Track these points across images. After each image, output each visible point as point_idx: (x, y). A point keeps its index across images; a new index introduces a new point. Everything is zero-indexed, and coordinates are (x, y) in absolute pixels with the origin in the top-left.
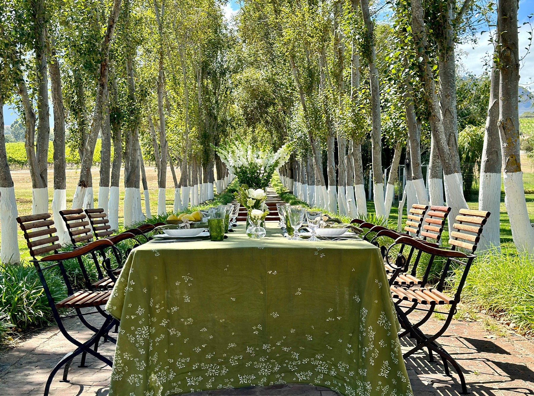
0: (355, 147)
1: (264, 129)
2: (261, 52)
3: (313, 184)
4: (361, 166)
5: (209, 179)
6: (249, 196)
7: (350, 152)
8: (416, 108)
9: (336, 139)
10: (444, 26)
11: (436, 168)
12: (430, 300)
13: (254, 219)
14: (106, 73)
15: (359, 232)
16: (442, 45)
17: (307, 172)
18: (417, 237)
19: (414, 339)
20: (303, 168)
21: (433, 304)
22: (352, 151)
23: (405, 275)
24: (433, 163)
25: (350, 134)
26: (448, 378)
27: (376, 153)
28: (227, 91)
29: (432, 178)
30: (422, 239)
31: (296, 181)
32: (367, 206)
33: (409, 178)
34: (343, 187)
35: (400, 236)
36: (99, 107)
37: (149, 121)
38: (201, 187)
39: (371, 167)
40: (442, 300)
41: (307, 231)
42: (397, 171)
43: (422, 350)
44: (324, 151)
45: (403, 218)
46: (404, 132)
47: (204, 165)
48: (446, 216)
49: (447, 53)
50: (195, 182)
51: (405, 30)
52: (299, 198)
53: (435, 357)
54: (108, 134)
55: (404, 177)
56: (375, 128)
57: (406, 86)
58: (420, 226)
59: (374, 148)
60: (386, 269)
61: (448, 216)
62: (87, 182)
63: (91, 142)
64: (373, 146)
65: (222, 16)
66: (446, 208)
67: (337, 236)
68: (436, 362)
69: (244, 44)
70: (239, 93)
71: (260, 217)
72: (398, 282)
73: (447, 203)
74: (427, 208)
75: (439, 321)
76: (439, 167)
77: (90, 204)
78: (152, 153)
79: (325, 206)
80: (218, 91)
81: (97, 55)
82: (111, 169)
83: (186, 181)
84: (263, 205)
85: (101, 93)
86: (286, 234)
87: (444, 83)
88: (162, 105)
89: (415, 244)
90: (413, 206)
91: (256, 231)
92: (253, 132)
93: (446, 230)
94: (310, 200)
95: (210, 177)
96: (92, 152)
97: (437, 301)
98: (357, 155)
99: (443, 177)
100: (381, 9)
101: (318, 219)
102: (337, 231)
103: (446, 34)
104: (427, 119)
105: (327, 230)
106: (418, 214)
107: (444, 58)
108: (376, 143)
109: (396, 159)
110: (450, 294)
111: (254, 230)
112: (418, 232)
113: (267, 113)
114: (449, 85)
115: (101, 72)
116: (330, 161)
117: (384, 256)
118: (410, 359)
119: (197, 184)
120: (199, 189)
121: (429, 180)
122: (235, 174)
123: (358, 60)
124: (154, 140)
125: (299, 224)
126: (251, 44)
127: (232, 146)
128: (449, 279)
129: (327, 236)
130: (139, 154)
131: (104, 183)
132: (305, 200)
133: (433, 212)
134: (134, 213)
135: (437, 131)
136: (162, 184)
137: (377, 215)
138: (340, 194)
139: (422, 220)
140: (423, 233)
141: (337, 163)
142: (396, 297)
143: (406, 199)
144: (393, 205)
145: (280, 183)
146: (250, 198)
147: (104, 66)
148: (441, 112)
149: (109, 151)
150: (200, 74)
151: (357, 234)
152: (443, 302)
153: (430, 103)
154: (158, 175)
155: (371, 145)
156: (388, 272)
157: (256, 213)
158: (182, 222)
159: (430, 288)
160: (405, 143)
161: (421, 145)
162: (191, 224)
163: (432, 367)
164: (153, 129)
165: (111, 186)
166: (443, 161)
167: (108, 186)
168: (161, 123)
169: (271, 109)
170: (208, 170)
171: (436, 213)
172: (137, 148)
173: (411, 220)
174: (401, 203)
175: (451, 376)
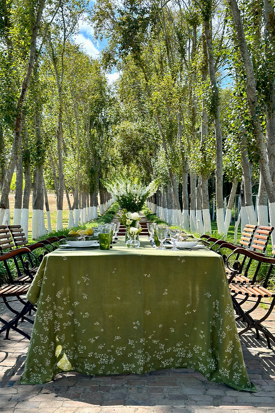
0: (203, 181)
1: (136, 167)
2: (134, 109)
3: (171, 208)
4: (207, 196)
5: (94, 203)
6: (128, 218)
7: (199, 185)
8: (249, 153)
9: (189, 174)
10: (271, 92)
11: (263, 198)
12: (258, 294)
13: (132, 234)
14: (21, 125)
15: (207, 245)
16: (269, 106)
17: (167, 200)
18: (249, 249)
19: (245, 323)
20: (164, 196)
21: (260, 297)
22: (201, 184)
23: (240, 276)
24: (261, 194)
25: (200, 171)
26: (270, 351)
27: (219, 186)
28: (108, 138)
29: (260, 205)
30: (252, 250)
31: (158, 205)
32: (212, 225)
33: (243, 204)
34: (193, 211)
35: (237, 248)
36: (15, 149)
37: (51, 160)
38: (88, 210)
39: (214, 196)
40: (266, 294)
41: (170, 243)
42: (234, 199)
43: (251, 330)
44: (180, 184)
45: (238, 235)
46: (240, 170)
47: (91, 193)
48: (270, 233)
49: (272, 112)
50: (84, 206)
51: (241, 95)
52: (161, 218)
53: (261, 336)
54: (21, 170)
55: (239, 204)
56: (218, 167)
57: (242, 137)
58: (251, 240)
59: (217, 182)
60: (226, 272)
61: (271, 234)
62: (6, 205)
63: (9, 176)
64: (216, 181)
65: (106, 82)
66: (270, 228)
67: (191, 247)
68: (261, 339)
69: (122, 103)
70: (117, 140)
71: (136, 233)
72: (235, 281)
73: (270, 224)
74: (256, 227)
75: (264, 310)
76: (265, 197)
77: (7, 222)
78: (52, 183)
79: (180, 225)
80: (102, 138)
81: (14, 111)
82: (23, 196)
83: (77, 205)
84: (138, 224)
85: (17, 139)
86: (155, 246)
87: (270, 135)
88: (60, 148)
89: (247, 254)
90: (246, 226)
91: (133, 243)
92: (128, 169)
93: (269, 244)
94: (169, 220)
95: (95, 202)
96: (9, 183)
97: (263, 295)
98: (204, 187)
99: (268, 204)
100: (224, 78)
101: (177, 234)
102: (191, 244)
103: (272, 98)
104: (257, 161)
105: (184, 242)
106: (249, 232)
107: (270, 116)
108: (219, 178)
109: (233, 190)
110: (272, 290)
111: (131, 242)
112: (250, 245)
113: (138, 155)
114: (274, 136)
115: (17, 123)
116: (185, 192)
117: (225, 262)
118: (243, 337)
119: (85, 207)
120: (87, 211)
121: (258, 207)
122: (117, 201)
123: (206, 116)
124: (54, 174)
125: (164, 238)
126: (127, 103)
127: (116, 180)
128: (272, 279)
129: (184, 247)
130: (43, 184)
131: (18, 206)
132: (166, 220)
133: (261, 230)
134: (39, 229)
135: (264, 171)
136: (60, 207)
137: (219, 232)
138: (191, 216)
139: (252, 236)
140: (253, 246)
141: (189, 193)
142: (233, 291)
143: (241, 220)
144: (231, 225)
145: (147, 207)
146: (128, 219)
147: (19, 119)
148: (267, 156)
149: (22, 182)
150: (89, 125)
151: (205, 246)
152: (267, 295)
153: (260, 150)
154: (57, 200)
155: (215, 180)
156: (227, 273)
157: (133, 230)
158: (80, 236)
159: (257, 285)
160: (240, 178)
161: (252, 180)
162: (86, 237)
163: (258, 342)
164: (54, 166)
165: (23, 208)
166: (269, 192)
167: (21, 208)
168: (60, 162)
169: (141, 152)
170: (94, 197)
171: (263, 231)
172: (42, 180)
173: (245, 236)
174: (237, 223)
175: (272, 349)
